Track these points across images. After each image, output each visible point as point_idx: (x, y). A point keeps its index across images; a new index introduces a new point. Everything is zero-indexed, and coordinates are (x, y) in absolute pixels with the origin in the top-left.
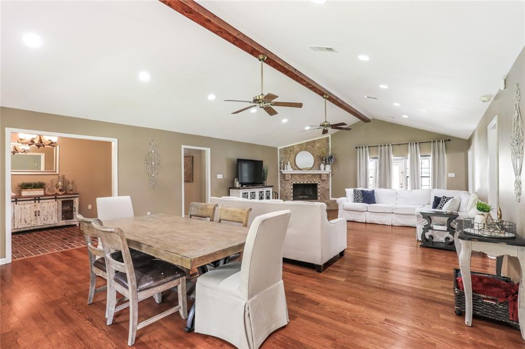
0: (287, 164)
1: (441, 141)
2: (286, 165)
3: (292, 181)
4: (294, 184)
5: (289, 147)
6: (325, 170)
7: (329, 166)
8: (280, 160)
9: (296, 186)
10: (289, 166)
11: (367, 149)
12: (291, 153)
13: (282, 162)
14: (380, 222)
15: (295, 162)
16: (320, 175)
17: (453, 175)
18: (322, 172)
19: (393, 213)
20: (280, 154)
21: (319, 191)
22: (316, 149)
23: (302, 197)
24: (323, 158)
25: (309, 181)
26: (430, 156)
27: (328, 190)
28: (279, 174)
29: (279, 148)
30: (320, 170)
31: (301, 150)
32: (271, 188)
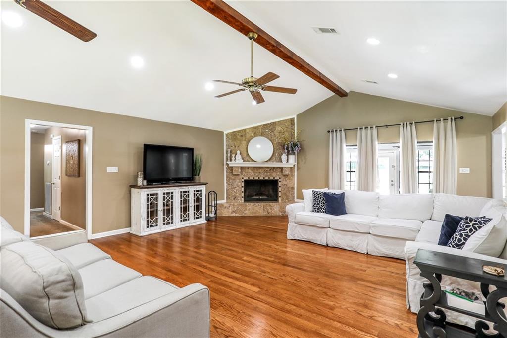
0: (236, 154)
1: (449, 119)
2: (233, 155)
3: (242, 176)
4: (245, 180)
5: (239, 132)
6: (287, 161)
7: (294, 156)
8: (227, 148)
9: (248, 184)
10: (239, 156)
11: (343, 132)
12: (241, 138)
13: (229, 150)
14: (350, 247)
15: (247, 152)
16: (282, 168)
17: (467, 170)
18: (284, 164)
19: (370, 233)
20: (227, 141)
21: (280, 189)
22: (277, 134)
23: (258, 197)
24: (284, 145)
25: (267, 176)
26: (432, 142)
27: (293, 188)
28: (225, 167)
29: (226, 132)
30: (281, 162)
31: (256, 135)
32: (204, 186)
